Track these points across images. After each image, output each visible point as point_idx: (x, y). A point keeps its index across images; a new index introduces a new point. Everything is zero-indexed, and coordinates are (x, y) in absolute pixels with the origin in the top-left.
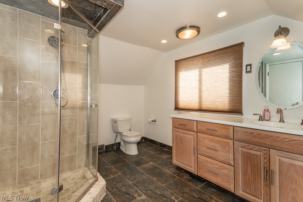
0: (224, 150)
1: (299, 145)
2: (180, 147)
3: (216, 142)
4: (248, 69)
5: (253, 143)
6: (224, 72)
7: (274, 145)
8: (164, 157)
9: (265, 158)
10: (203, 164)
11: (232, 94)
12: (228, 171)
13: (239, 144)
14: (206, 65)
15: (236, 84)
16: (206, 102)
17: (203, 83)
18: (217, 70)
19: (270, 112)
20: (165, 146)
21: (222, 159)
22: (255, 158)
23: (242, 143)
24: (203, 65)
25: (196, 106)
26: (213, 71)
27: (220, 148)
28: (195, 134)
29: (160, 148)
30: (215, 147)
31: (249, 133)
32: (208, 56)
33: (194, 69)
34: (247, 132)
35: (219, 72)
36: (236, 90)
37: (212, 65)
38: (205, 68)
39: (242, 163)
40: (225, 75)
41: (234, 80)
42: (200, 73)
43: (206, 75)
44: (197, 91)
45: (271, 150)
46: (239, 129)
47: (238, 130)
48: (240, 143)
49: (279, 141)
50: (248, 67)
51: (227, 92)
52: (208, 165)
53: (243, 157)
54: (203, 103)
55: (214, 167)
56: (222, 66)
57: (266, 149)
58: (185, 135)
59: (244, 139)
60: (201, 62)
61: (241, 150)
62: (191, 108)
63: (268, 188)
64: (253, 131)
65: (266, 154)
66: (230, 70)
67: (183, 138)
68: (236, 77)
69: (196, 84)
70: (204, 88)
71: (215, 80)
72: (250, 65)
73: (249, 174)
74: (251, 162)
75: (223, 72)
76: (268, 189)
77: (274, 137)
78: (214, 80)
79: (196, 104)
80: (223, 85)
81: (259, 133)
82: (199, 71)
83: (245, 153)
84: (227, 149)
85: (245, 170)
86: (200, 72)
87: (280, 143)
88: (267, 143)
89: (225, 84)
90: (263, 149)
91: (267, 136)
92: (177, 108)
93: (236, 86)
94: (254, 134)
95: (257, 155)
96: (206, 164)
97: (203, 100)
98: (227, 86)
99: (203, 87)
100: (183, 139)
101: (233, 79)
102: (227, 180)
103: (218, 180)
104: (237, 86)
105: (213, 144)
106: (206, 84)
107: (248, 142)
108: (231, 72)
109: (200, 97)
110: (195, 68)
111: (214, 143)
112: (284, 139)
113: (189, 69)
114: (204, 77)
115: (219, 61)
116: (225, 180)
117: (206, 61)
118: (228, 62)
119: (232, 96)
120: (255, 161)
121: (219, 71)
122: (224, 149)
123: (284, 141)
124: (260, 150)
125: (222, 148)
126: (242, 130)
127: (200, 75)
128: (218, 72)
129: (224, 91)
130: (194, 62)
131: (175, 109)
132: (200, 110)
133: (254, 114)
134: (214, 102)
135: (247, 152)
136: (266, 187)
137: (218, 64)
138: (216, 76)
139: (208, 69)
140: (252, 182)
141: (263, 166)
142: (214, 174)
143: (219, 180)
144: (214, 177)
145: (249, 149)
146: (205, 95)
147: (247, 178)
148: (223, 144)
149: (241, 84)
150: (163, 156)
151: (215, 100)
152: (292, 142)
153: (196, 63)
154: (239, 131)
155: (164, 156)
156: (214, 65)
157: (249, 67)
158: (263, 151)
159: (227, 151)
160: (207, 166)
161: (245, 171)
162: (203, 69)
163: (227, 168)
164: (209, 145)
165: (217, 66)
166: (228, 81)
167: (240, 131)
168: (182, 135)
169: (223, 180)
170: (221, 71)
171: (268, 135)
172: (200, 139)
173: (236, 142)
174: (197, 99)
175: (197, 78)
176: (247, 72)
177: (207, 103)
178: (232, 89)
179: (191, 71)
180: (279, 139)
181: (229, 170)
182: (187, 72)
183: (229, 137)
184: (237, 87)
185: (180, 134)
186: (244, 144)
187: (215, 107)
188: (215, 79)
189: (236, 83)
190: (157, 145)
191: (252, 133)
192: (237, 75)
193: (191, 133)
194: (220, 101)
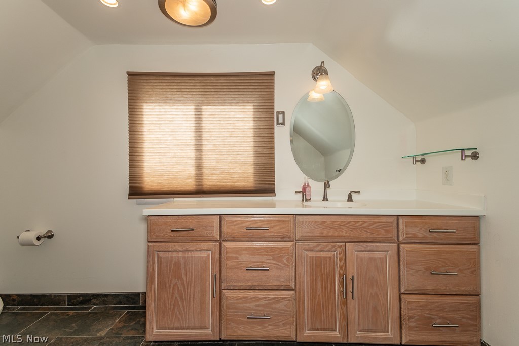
0: (280, 264)
1: (380, 228)
2: (174, 289)
3: (264, 253)
4: (281, 121)
5: (324, 240)
6: (245, 119)
7: (352, 235)
8: (103, 334)
9: (340, 260)
10: (235, 308)
11: (260, 160)
12: (286, 303)
13: (304, 247)
14: (211, 99)
15: (265, 143)
16: (212, 174)
17: (205, 136)
18: (233, 113)
19: (310, 187)
20: (90, 300)
21: (275, 284)
22: (327, 264)
23: (308, 243)
24: (204, 99)
25: (189, 183)
26: (224, 113)
27: (272, 262)
28: (214, 246)
29: (71, 312)
30: (263, 262)
31: (320, 223)
32: (215, 81)
33: (183, 103)
34: (316, 222)
35: (236, 118)
36: (266, 153)
37: (223, 102)
38: (208, 104)
39: (309, 279)
40: (248, 125)
41: (263, 135)
42: (199, 113)
43: (211, 119)
44: (191, 152)
45: (348, 244)
46: (305, 219)
47: (302, 222)
48: (306, 243)
49: (357, 228)
50: (279, 115)
51: (252, 155)
52: (248, 305)
53: (310, 267)
54: (205, 177)
55: (259, 306)
56: (242, 107)
57: (341, 244)
58: (190, 255)
59: (312, 234)
60: (201, 90)
61: (306, 256)
62: (178, 190)
63: (344, 306)
64: (325, 219)
65: (341, 253)
66: (255, 116)
67: (182, 263)
68: (265, 130)
69: (189, 136)
70: (207, 146)
71: (229, 132)
72: (283, 113)
73: (319, 295)
74: (321, 271)
75: (244, 117)
76: (345, 309)
77: (353, 223)
78: (227, 131)
79: (191, 181)
80: (244, 142)
81: (334, 220)
82: (195, 109)
83: (313, 260)
84: (285, 261)
85: (313, 289)
86: (198, 111)
87: (358, 230)
88: (344, 234)
89: (248, 141)
90: (338, 245)
91: (343, 224)
92: (136, 192)
93: (265, 145)
94: (326, 224)
95: (329, 257)
96: (241, 306)
97: (205, 171)
98: (250, 145)
99: (205, 143)
100: (182, 266)
101: (261, 133)
102: (283, 322)
103: (268, 328)
104: (267, 145)
105: (258, 258)
106: (213, 138)
107: (317, 240)
108: (257, 120)
109: (199, 165)
110: (185, 102)
111: (260, 255)
112: (363, 224)
113: (172, 102)
114: (205, 123)
115: (236, 96)
116: (281, 323)
117: (210, 90)
118: (252, 102)
119: (259, 162)
120: (327, 269)
121: (238, 116)
122: (278, 262)
123: (363, 227)
124: (334, 249)
125: (275, 262)
126: (310, 220)
127: (199, 118)
128: (236, 116)
129: (247, 153)
130: (183, 87)
131: (130, 194)
132: (200, 192)
133: (296, 192)
134: (228, 174)
135: (316, 257)
136: (343, 306)
137: (235, 102)
138: (232, 125)
139: (215, 107)
140: (323, 305)
141: (337, 274)
142: (259, 320)
143: (270, 327)
144: (259, 327)
145: (318, 251)
146: (209, 161)
147: (316, 303)
148: (277, 252)
149: (272, 143)
150: (98, 331)
151: (230, 171)
152: (373, 226)
153: (188, 90)
154: (304, 222)
155: (101, 330)
156: (227, 102)
157: (281, 116)
158: (338, 249)
159: (285, 264)
160: (246, 309)
161: (313, 291)
162: (204, 107)
163: (284, 298)
164: (250, 262)
165: (232, 104)
166: (253, 135)
167: (306, 222)
168: (181, 255)
169: (277, 324)
170: (240, 116)
171: (345, 222)
172: (228, 255)
173: (299, 243)
174: (191, 170)
175: (192, 123)
176: (278, 124)
177: (214, 177)
178: (259, 150)
179: (175, 107)
180: (357, 225)
181: (288, 300)
182: (167, 107)
183: (288, 236)
184: (268, 148)
185: (175, 254)
186: (312, 243)
187: (231, 183)
188: (230, 130)
189: (265, 140)
190: (58, 304)
191: (324, 222)
192: (266, 127)
193: (205, 245)
194: (239, 171)
